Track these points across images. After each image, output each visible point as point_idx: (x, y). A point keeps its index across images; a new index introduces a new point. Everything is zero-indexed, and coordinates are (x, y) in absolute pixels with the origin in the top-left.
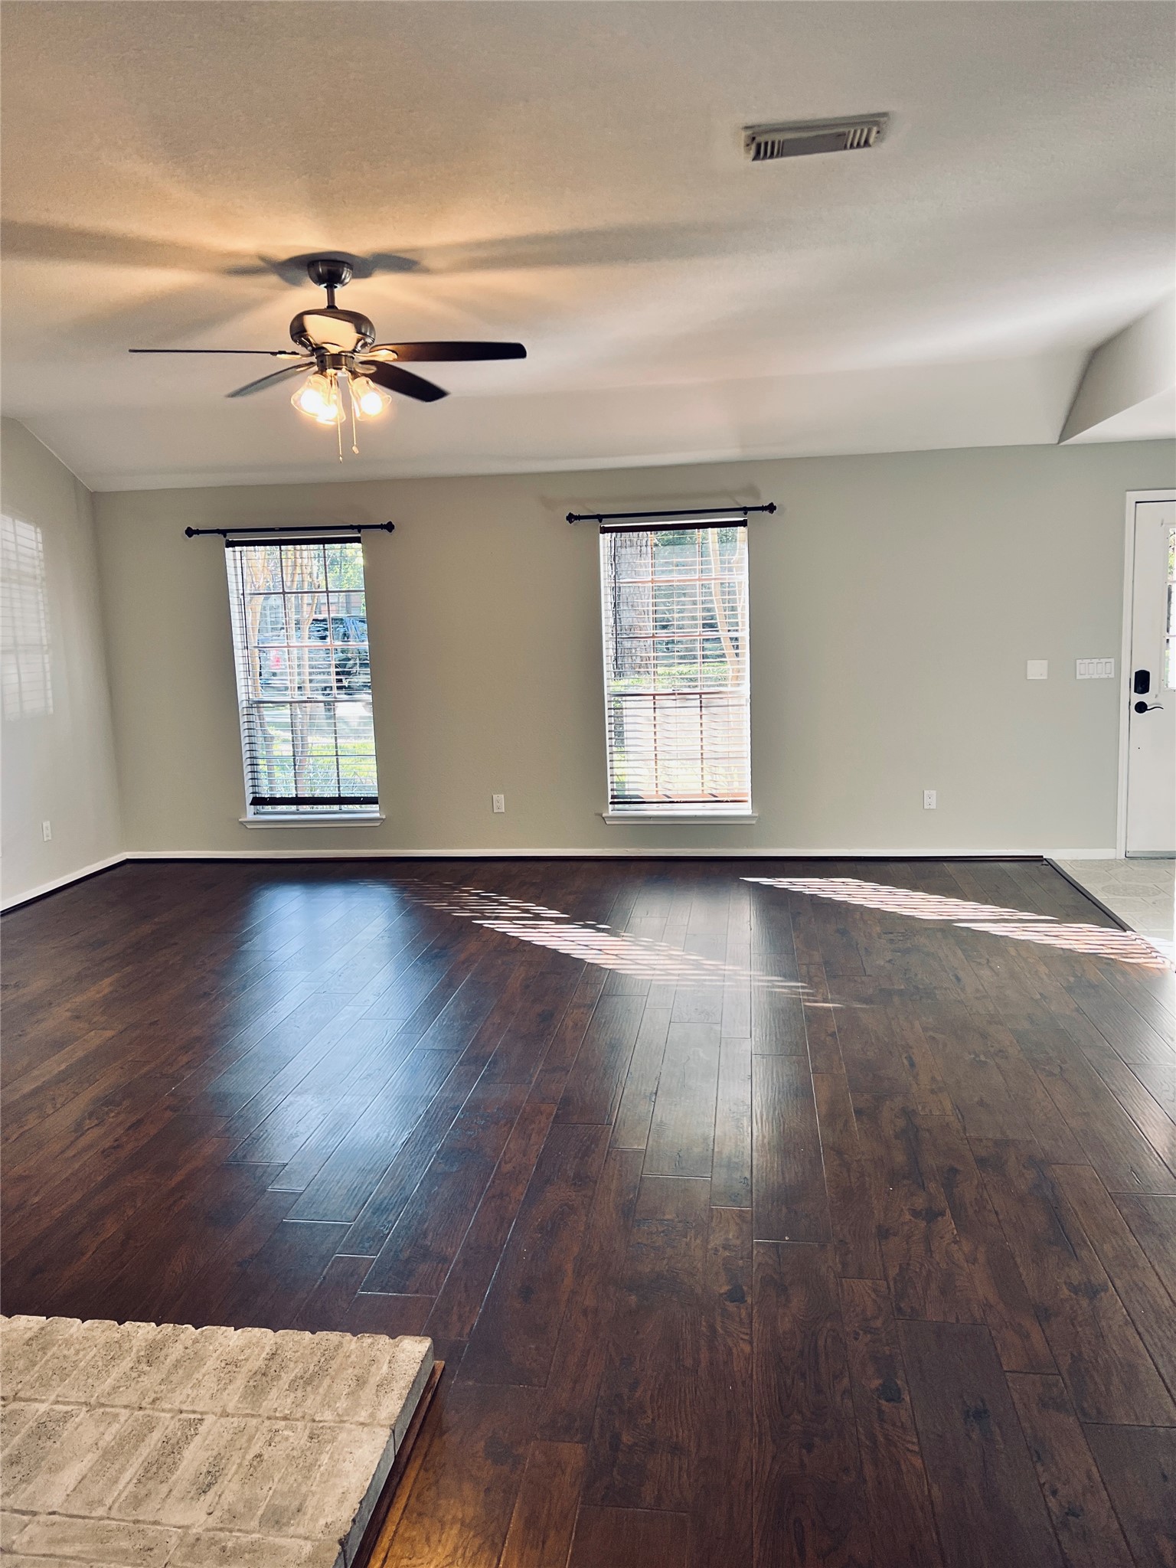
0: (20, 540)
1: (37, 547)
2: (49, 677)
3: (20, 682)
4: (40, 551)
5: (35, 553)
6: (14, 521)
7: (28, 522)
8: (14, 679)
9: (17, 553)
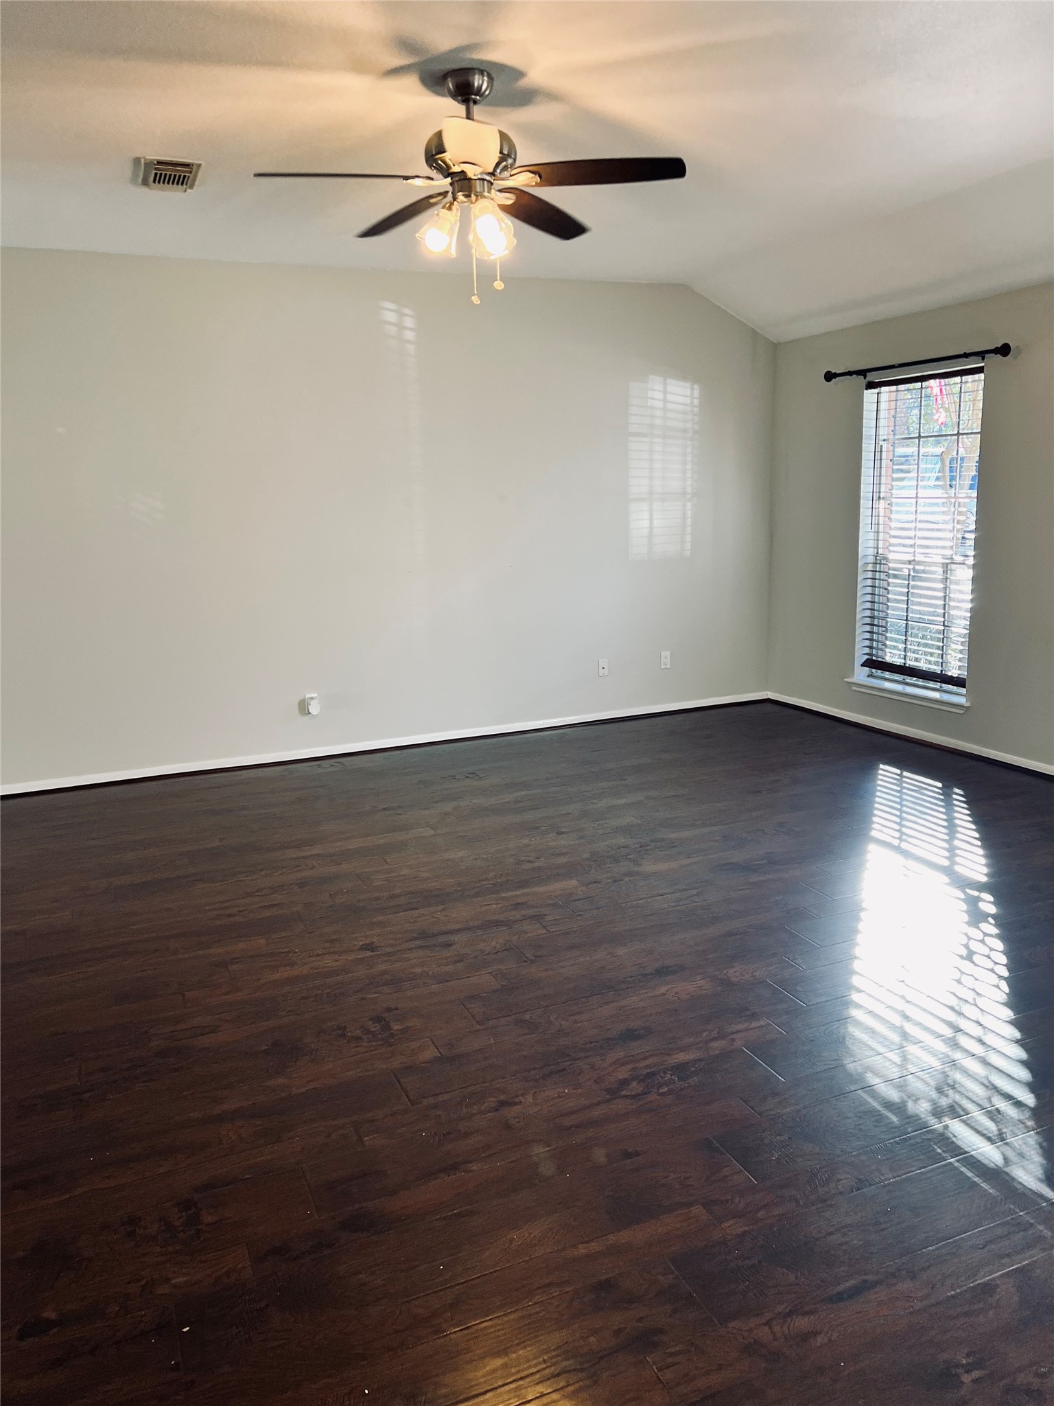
0: (669, 397)
1: (692, 402)
2: (689, 521)
3: (651, 527)
4: (694, 406)
5: (688, 408)
6: (665, 380)
7: (684, 378)
8: (646, 523)
9: (665, 410)
